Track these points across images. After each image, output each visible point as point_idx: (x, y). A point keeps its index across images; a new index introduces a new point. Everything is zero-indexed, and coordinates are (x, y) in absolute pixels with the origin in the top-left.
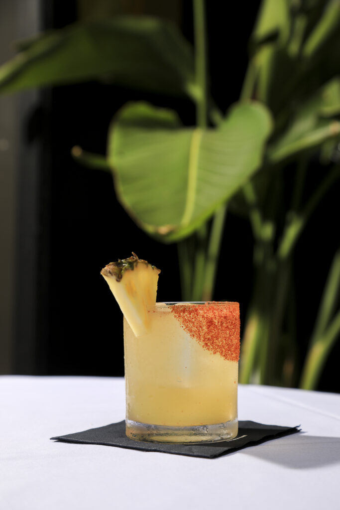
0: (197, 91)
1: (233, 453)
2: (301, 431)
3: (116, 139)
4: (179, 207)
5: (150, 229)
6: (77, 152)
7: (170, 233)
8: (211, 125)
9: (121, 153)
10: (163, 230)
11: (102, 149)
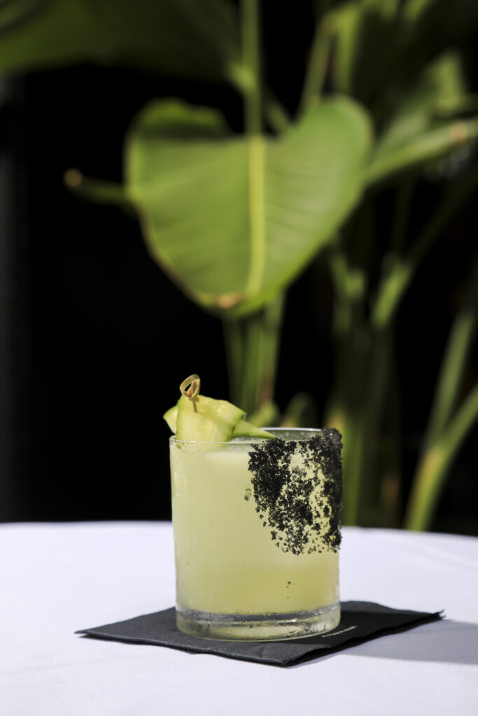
0: (246, 76)
1: (330, 655)
2: (444, 619)
3: (137, 158)
4: (243, 261)
5: (205, 298)
6: (73, 179)
7: (237, 305)
8: (270, 131)
9: (146, 178)
10: (226, 300)
11: (116, 173)
